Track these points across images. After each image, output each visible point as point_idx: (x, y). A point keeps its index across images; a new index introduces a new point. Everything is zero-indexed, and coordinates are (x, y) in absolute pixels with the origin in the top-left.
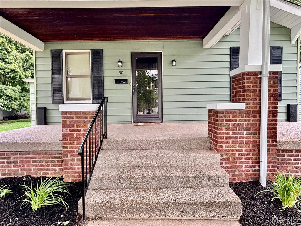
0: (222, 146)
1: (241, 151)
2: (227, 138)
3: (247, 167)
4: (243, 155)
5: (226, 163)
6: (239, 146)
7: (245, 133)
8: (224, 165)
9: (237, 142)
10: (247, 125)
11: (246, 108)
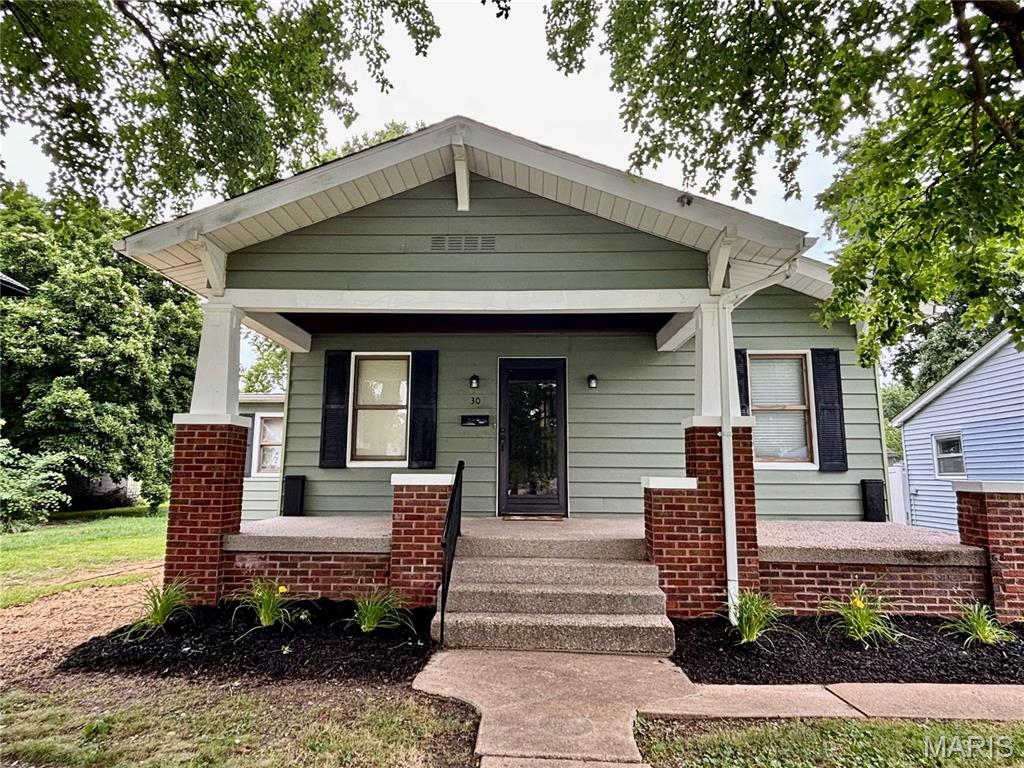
0: (661, 552)
1: (695, 561)
2: (668, 538)
3: (707, 592)
4: (699, 568)
5: (670, 583)
6: (691, 553)
7: (700, 530)
8: (666, 586)
9: (687, 546)
10: (702, 515)
11: (699, 486)
